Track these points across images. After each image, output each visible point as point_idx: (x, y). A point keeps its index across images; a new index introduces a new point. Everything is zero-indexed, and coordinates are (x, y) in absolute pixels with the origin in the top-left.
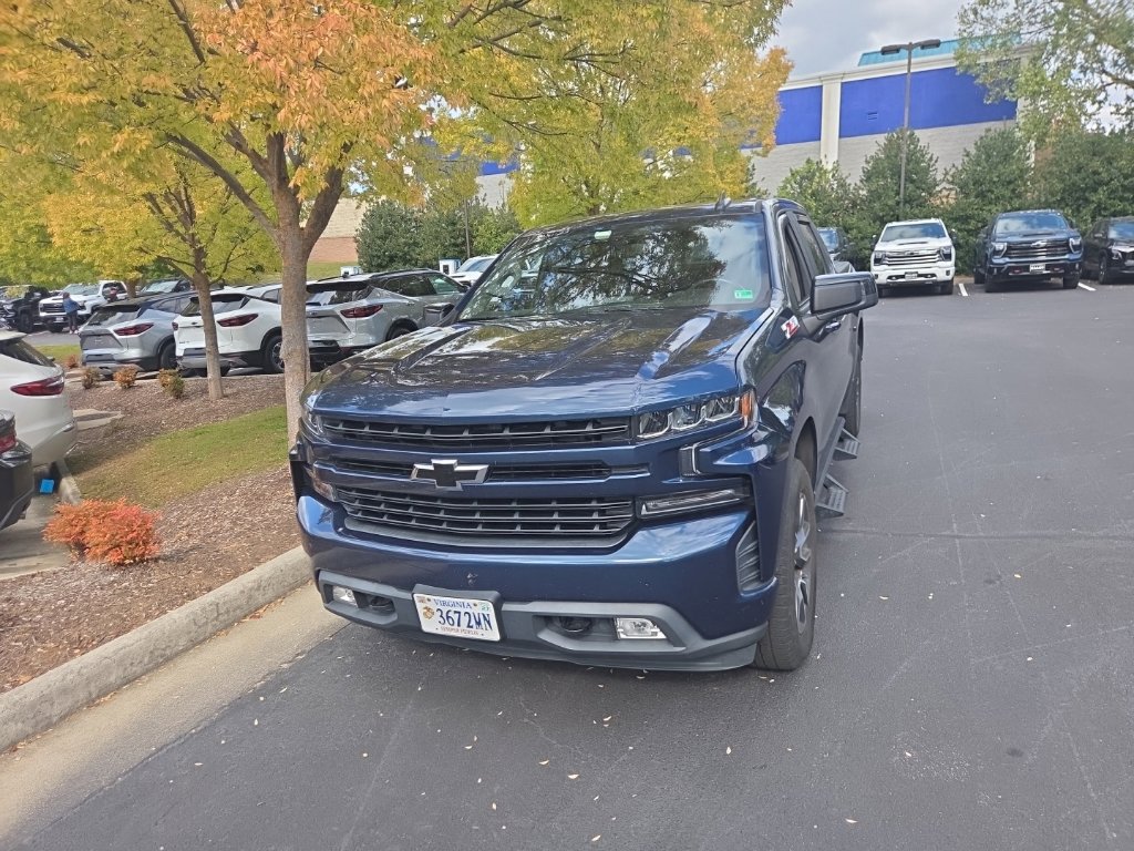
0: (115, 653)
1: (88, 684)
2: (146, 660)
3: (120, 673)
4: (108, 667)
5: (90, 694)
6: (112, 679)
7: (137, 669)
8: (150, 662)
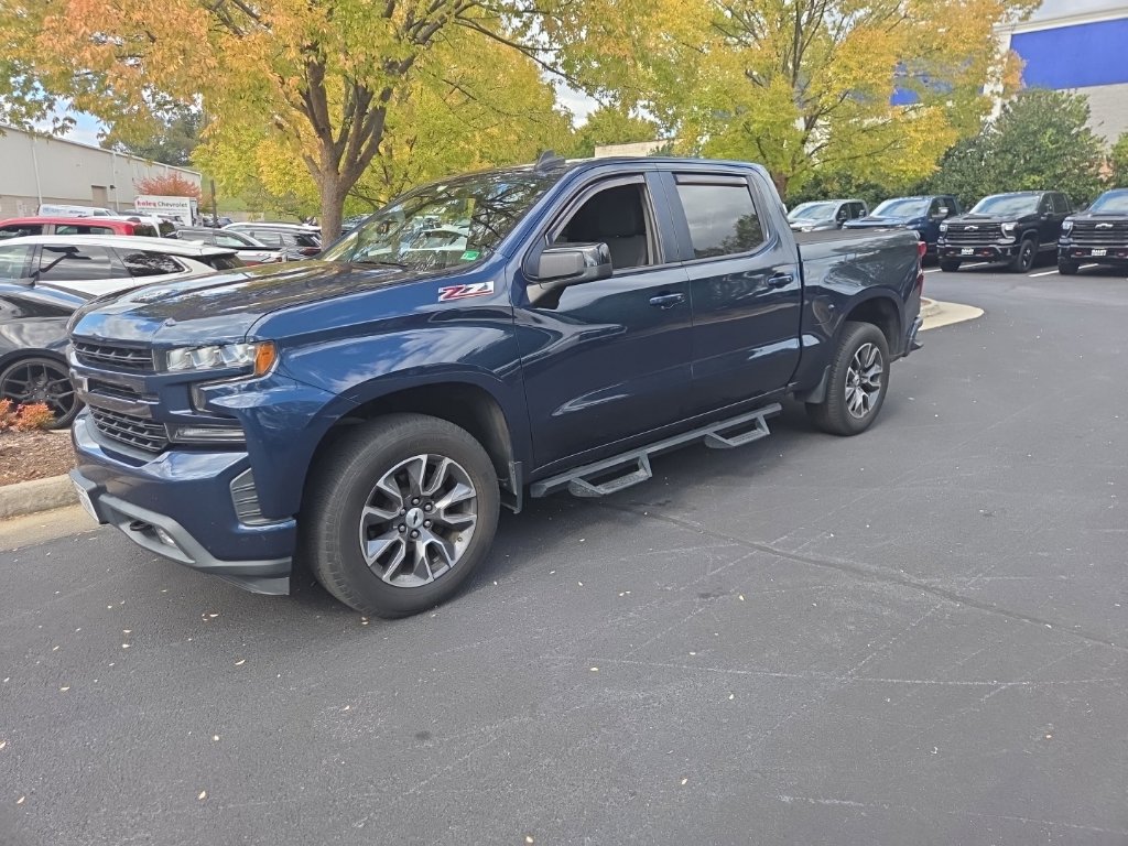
0: (34, 487)
1: (6, 504)
2: (59, 498)
3: (35, 502)
4: (26, 495)
5: (7, 512)
6: (27, 505)
7: (51, 503)
8: (61, 500)
